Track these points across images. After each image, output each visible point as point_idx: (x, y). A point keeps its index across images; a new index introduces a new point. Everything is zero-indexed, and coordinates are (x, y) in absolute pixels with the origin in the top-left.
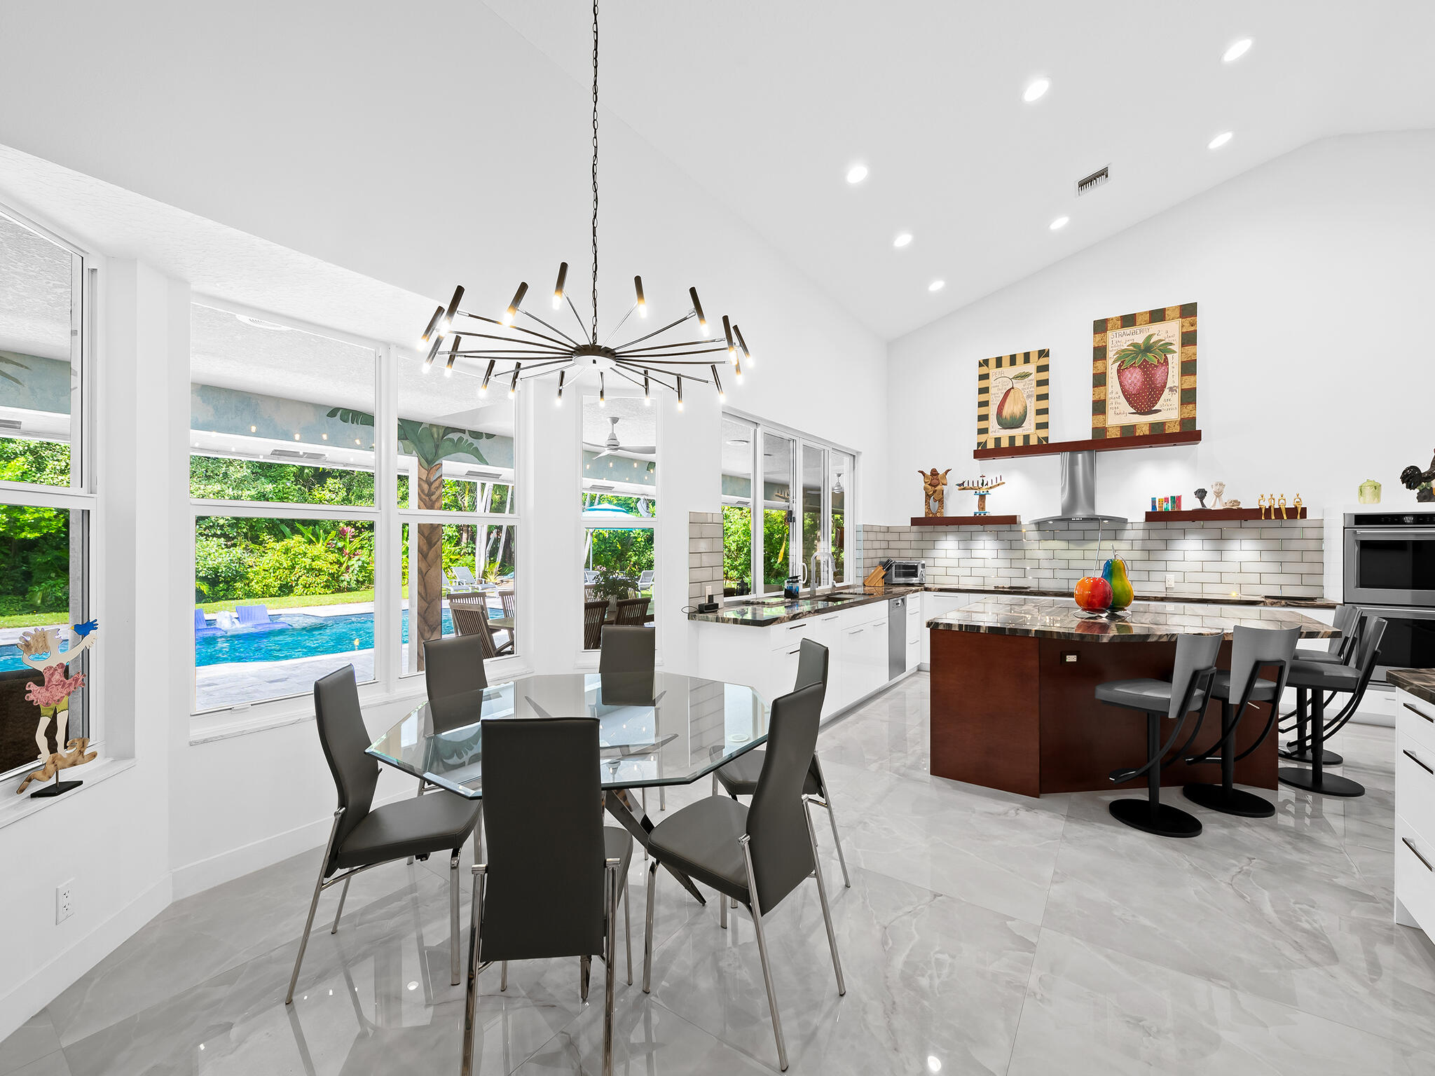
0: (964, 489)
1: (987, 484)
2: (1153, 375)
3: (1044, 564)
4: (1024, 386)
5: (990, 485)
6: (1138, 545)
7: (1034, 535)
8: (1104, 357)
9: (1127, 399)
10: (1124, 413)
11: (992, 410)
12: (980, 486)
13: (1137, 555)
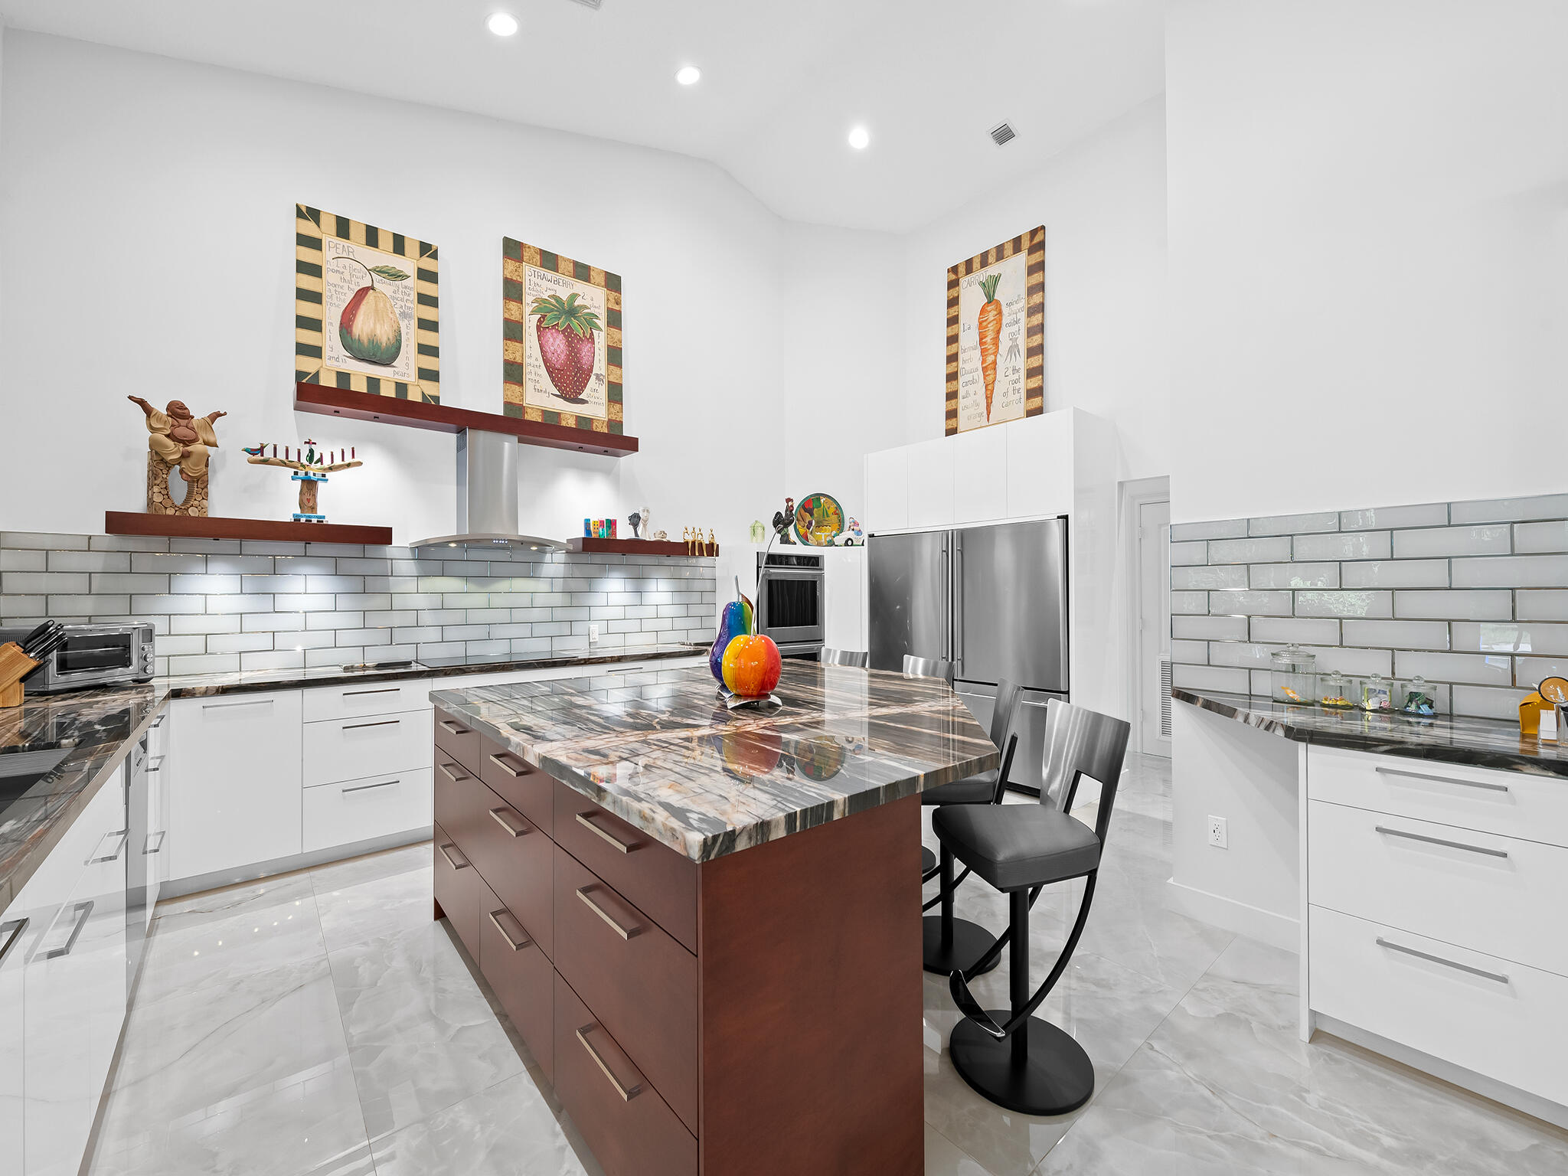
0: (265, 462)
1: (320, 460)
2: (579, 350)
3: (426, 618)
4: (394, 292)
5: (327, 462)
6: (559, 584)
7: (407, 567)
8: (519, 299)
9: (550, 373)
10: (545, 392)
11: (331, 314)
12: (304, 460)
13: (558, 599)
